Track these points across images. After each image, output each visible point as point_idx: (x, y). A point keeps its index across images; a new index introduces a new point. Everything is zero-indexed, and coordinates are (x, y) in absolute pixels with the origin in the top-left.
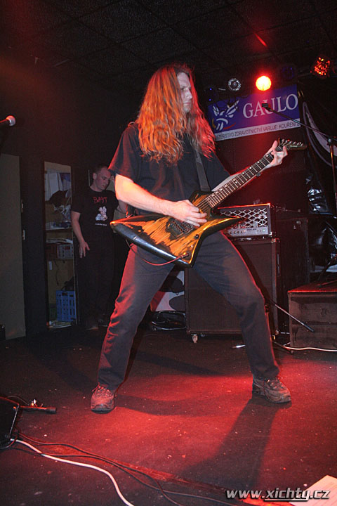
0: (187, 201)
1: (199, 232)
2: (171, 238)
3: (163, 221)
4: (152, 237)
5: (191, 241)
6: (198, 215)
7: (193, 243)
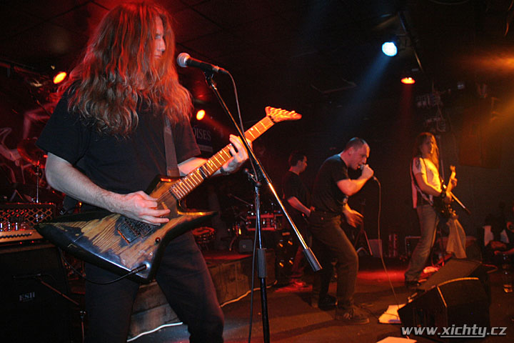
0: (142, 193)
1: (160, 234)
2: (122, 244)
3: (111, 220)
4: (95, 242)
5: (150, 247)
6: (156, 212)
7: (152, 249)
